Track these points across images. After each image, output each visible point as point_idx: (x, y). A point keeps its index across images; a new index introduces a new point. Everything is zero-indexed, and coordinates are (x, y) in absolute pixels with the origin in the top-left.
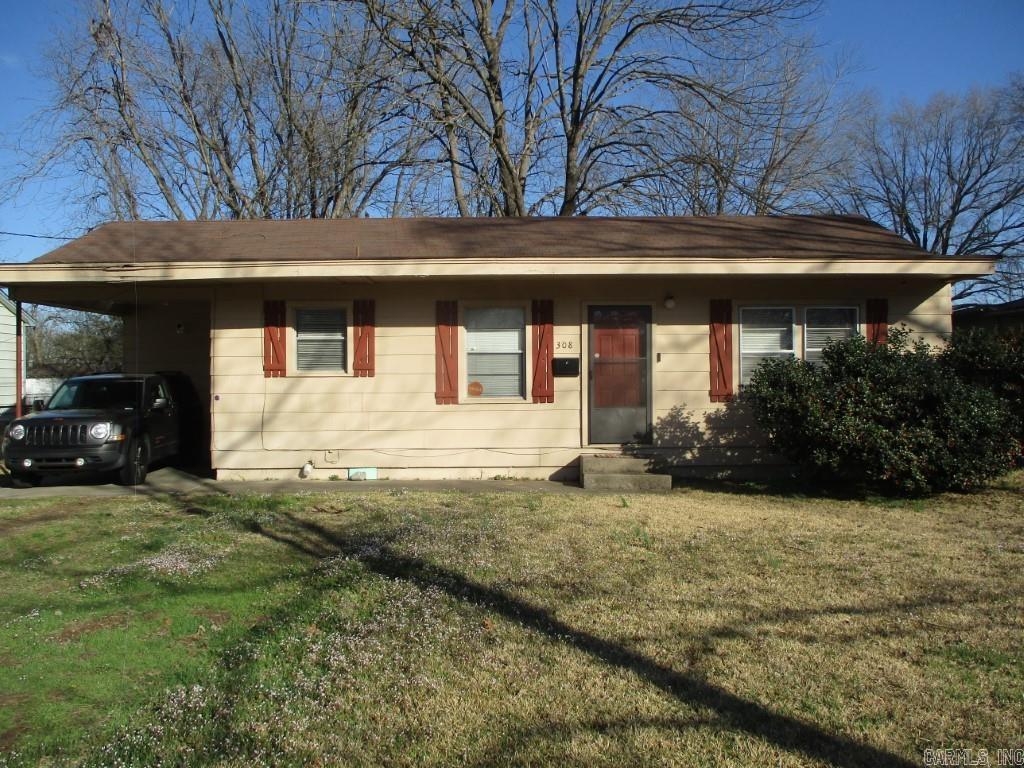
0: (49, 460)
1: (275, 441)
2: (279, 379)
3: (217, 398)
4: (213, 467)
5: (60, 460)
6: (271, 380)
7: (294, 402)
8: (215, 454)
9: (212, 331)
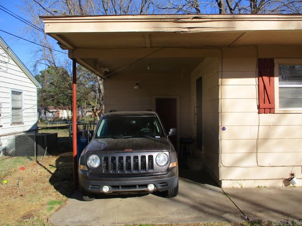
0: (124, 187)
1: (267, 160)
2: (269, 115)
3: (224, 129)
4: (220, 179)
5: (134, 186)
6: (263, 115)
7: (280, 131)
8: (222, 170)
9: (220, 80)
